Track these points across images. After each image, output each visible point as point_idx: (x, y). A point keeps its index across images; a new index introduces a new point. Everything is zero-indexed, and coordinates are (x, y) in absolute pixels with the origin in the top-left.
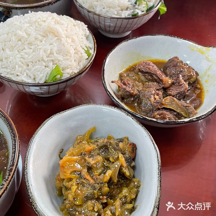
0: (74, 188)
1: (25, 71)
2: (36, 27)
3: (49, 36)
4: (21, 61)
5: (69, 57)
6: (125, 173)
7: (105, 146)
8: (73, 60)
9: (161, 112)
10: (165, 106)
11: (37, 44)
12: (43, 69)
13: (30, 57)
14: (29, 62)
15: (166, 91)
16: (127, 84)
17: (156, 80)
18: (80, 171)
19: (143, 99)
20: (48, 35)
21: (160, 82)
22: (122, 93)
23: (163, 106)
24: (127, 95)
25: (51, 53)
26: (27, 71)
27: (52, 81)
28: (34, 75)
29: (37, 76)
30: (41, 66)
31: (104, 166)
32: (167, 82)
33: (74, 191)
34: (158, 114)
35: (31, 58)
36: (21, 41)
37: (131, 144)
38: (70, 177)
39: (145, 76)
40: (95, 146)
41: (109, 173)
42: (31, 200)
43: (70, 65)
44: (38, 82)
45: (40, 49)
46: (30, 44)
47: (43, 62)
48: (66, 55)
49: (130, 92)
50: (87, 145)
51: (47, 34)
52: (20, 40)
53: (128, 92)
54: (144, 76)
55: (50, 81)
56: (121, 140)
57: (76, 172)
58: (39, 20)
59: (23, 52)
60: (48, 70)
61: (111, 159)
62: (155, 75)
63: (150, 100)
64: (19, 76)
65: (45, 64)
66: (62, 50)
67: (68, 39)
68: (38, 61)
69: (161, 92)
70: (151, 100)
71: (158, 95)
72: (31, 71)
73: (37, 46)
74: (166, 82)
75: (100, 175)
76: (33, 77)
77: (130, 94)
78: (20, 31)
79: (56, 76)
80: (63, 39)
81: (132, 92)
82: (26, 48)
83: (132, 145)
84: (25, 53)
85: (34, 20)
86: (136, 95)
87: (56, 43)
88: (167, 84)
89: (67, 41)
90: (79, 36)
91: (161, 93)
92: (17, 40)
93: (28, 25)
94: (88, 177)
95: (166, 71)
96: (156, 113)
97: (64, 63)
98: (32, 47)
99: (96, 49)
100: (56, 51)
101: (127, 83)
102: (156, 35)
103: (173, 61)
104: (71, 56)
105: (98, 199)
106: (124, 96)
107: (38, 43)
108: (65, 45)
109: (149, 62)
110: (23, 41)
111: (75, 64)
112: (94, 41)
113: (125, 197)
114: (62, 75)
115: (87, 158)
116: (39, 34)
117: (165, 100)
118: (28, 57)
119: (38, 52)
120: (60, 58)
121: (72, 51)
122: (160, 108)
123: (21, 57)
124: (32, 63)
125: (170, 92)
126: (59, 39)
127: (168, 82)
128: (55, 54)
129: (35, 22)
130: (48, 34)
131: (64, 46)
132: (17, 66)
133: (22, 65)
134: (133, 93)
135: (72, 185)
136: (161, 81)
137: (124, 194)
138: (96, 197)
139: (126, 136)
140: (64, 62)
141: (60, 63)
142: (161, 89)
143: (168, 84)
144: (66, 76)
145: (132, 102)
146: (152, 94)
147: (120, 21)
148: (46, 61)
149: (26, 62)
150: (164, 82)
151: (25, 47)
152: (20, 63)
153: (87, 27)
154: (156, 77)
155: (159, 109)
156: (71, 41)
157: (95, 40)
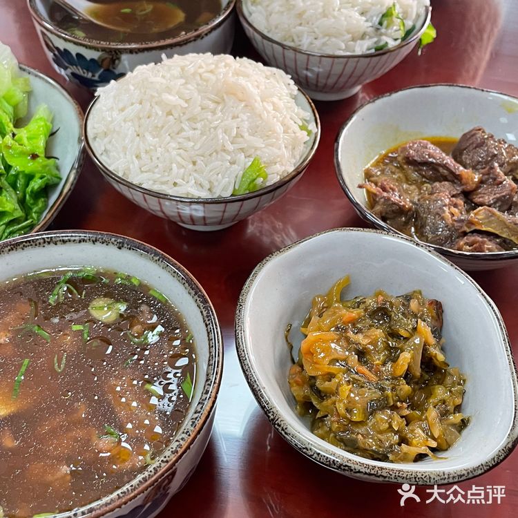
0: (345, 389)
1: (190, 175)
2: (198, 85)
3: (227, 100)
4: (179, 155)
5: (274, 140)
6: (435, 356)
7: (380, 310)
8: (283, 146)
9: (472, 238)
10: (478, 228)
11: (207, 119)
12: (227, 169)
13: (198, 145)
14: (198, 155)
15: (470, 197)
16: (389, 189)
17: (446, 176)
18: (345, 360)
19: (426, 218)
20: (224, 100)
21: (456, 181)
22: (383, 208)
23: (473, 228)
24: (393, 210)
25: (239, 135)
26: (195, 175)
27: (248, 192)
28: (210, 182)
29: (216, 184)
30: (223, 162)
31: (388, 348)
32: (470, 178)
33: (346, 396)
34: (466, 244)
35: (199, 149)
36: (172, 114)
37: (432, 303)
38: (329, 371)
39: (419, 171)
40: (361, 311)
41: (406, 357)
42: (273, 415)
43: (278, 156)
44: (220, 195)
45: (215, 128)
46: (192, 119)
47: (224, 154)
48: (267, 136)
49: (398, 205)
50: (344, 311)
51: (223, 97)
52: (170, 113)
53: (395, 204)
54: (416, 171)
55: (242, 192)
56: (408, 298)
57: (338, 362)
58: (201, 71)
59: (180, 138)
60: (237, 170)
61: (403, 333)
62: (442, 167)
63: (443, 219)
64: (181, 186)
65: (229, 158)
66: (258, 127)
67: (265, 103)
68: (214, 153)
69: (461, 199)
70: (446, 217)
71: (455, 206)
72: (203, 174)
73: (207, 123)
74: (468, 179)
75: (384, 364)
76: (208, 186)
77: (400, 208)
78: (167, 94)
79: (255, 179)
80: (256, 105)
81: (402, 203)
82: (186, 128)
83: (435, 303)
84: (185, 138)
85: (192, 70)
86: (410, 209)
87: (244, 114)
88: (471, 183)
89: (265, 109)
90: (282, 98)
91: (460, 201)
92: (165, 114)
93: (183, 81)
94: (364, 369)
95: (461, 158)
96: (462, 243)
97: (266, 154)
98: (199, 125)
99: (319, 121)
100: (248, 129)
101: (387, 187)
102: (429, 86)
103: (473, 136)
104: (278, 139)
105: (394, 408)
106: (386, 213)
107: (209, 117)
108: (262, 116)
109: (425, 141)
110: (176, 115)
111: (286, 153)
112: (311, 106)
113: (444, 402)
114: (267, 177)
115: (350, 334)
116: (208, 98)
117: (476, 214)
118: (194, 146)
119: (212, 135)
120: (258, 142)
121: (279, 128)
122: (468, 230)
123: (178, 147)
124: (202, 158)
125: (481, 199)
126: (249, 106)
127: (472, 179)
128: (246, 135)
129: (194, 74)
130: (225, 97)
131: (261, 118)
132: (174, 165)
133: (184, 163)
134: (404, 206)
135: (339, 385)
136: (457, 179)
137: (439, 398)
138: (392, 404)
139: (416, 288)
140: (266, 150)
141: (258, 152)
142: (459, 194)
143: (474, 183)
144: (274, 179)
145: (404, 225)
146: (445, 205)
147: (352, 63)
148: (230, 152)
149: (190, 157)
150: (464, 181)
151: (183, 125)
152: (179, 159)
153: (291, 79)
154: (445, 171)
155: (465, 234)
156: (272, 108)
157: (313, 104)
